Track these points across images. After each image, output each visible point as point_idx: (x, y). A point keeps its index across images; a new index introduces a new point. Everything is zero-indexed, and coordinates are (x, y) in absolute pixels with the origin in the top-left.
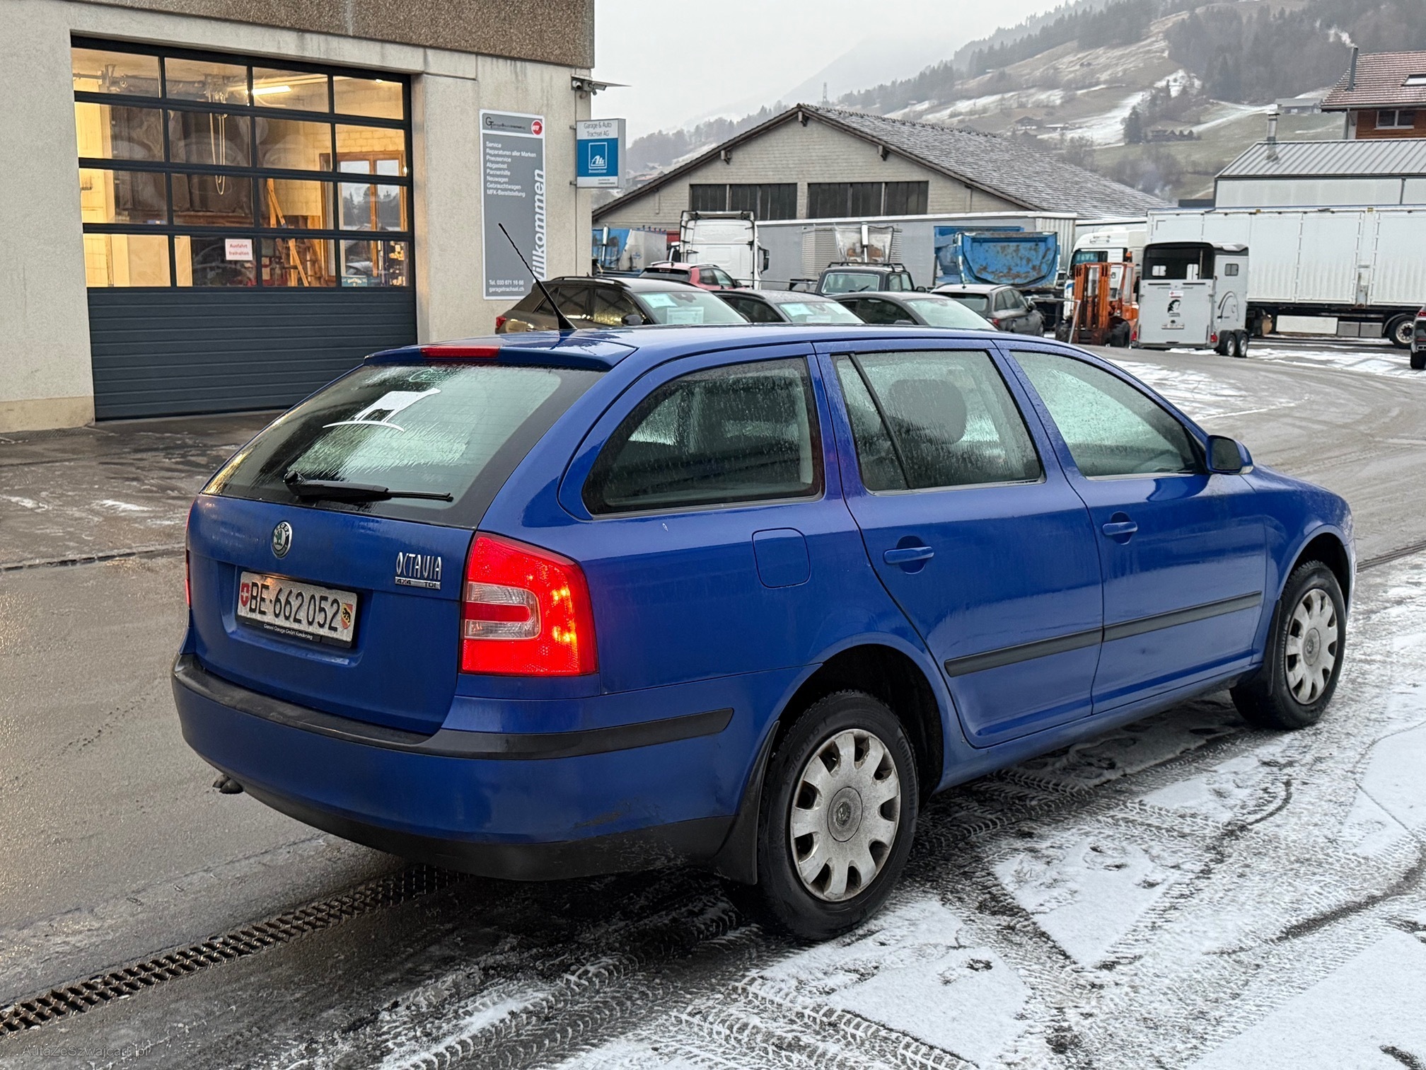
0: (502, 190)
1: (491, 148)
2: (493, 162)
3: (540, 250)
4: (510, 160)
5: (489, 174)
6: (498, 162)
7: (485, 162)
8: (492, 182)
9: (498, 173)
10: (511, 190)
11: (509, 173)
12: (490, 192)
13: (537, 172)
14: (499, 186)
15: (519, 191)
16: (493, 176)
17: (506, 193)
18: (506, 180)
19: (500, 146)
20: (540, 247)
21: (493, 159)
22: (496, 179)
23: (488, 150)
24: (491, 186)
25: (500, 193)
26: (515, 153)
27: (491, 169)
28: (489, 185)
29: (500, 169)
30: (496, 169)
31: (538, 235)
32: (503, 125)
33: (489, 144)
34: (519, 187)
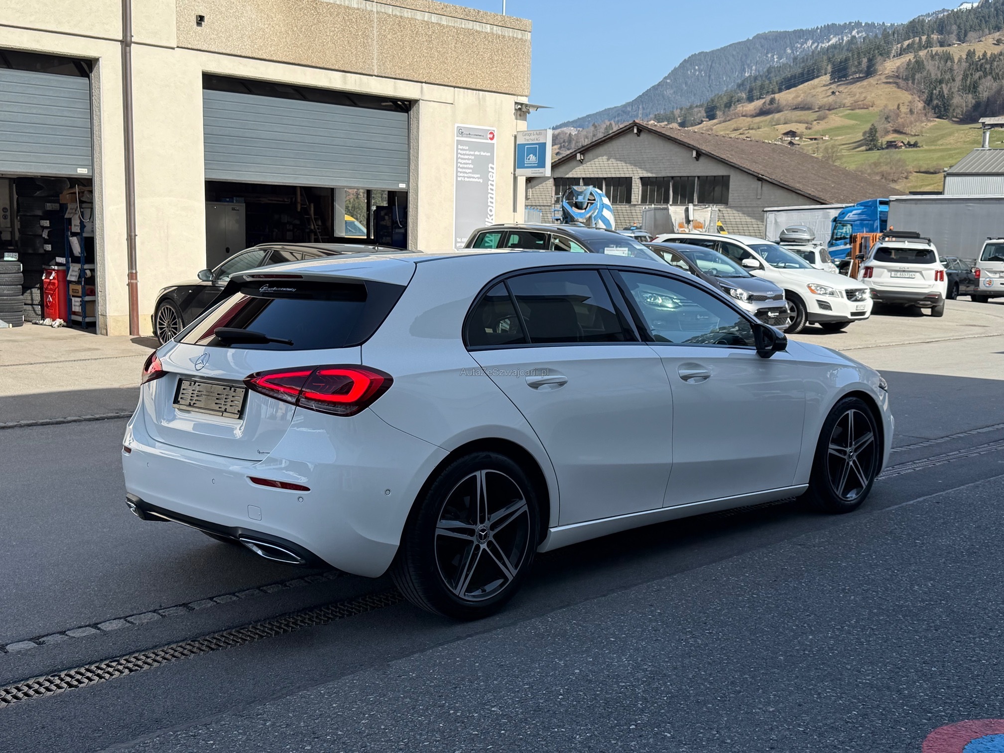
0: (468, 177)
1: (461, 150)
2: (462, 159)
3: (490, 218)
4: (473, 157)
5: (459, 167)
6: (465, 159)
7: (457, 159)
8: (461, 172)
9: (465, 166)
10: (473, 178)
11: (472, 166)
12: (459, 179)
13: (490, 165)
14: (466, 175)
15: (478, 178)
16: (462, 168)
17: (470, 180)
18: (471, 171)
19: (467, 148)
20: (491, 216)
21: (462, 157)
22: (464, 170)
23: (459, 151)
24: (462, 175)
25: (466, 179)
26: (477, 153)
27: (461, 163)
28: (459, 174)
29: (467, 164)
30: (464, 163)
31: (490, 208)
32: (470, 134)
33: (460, 147)
34: (479, 176)
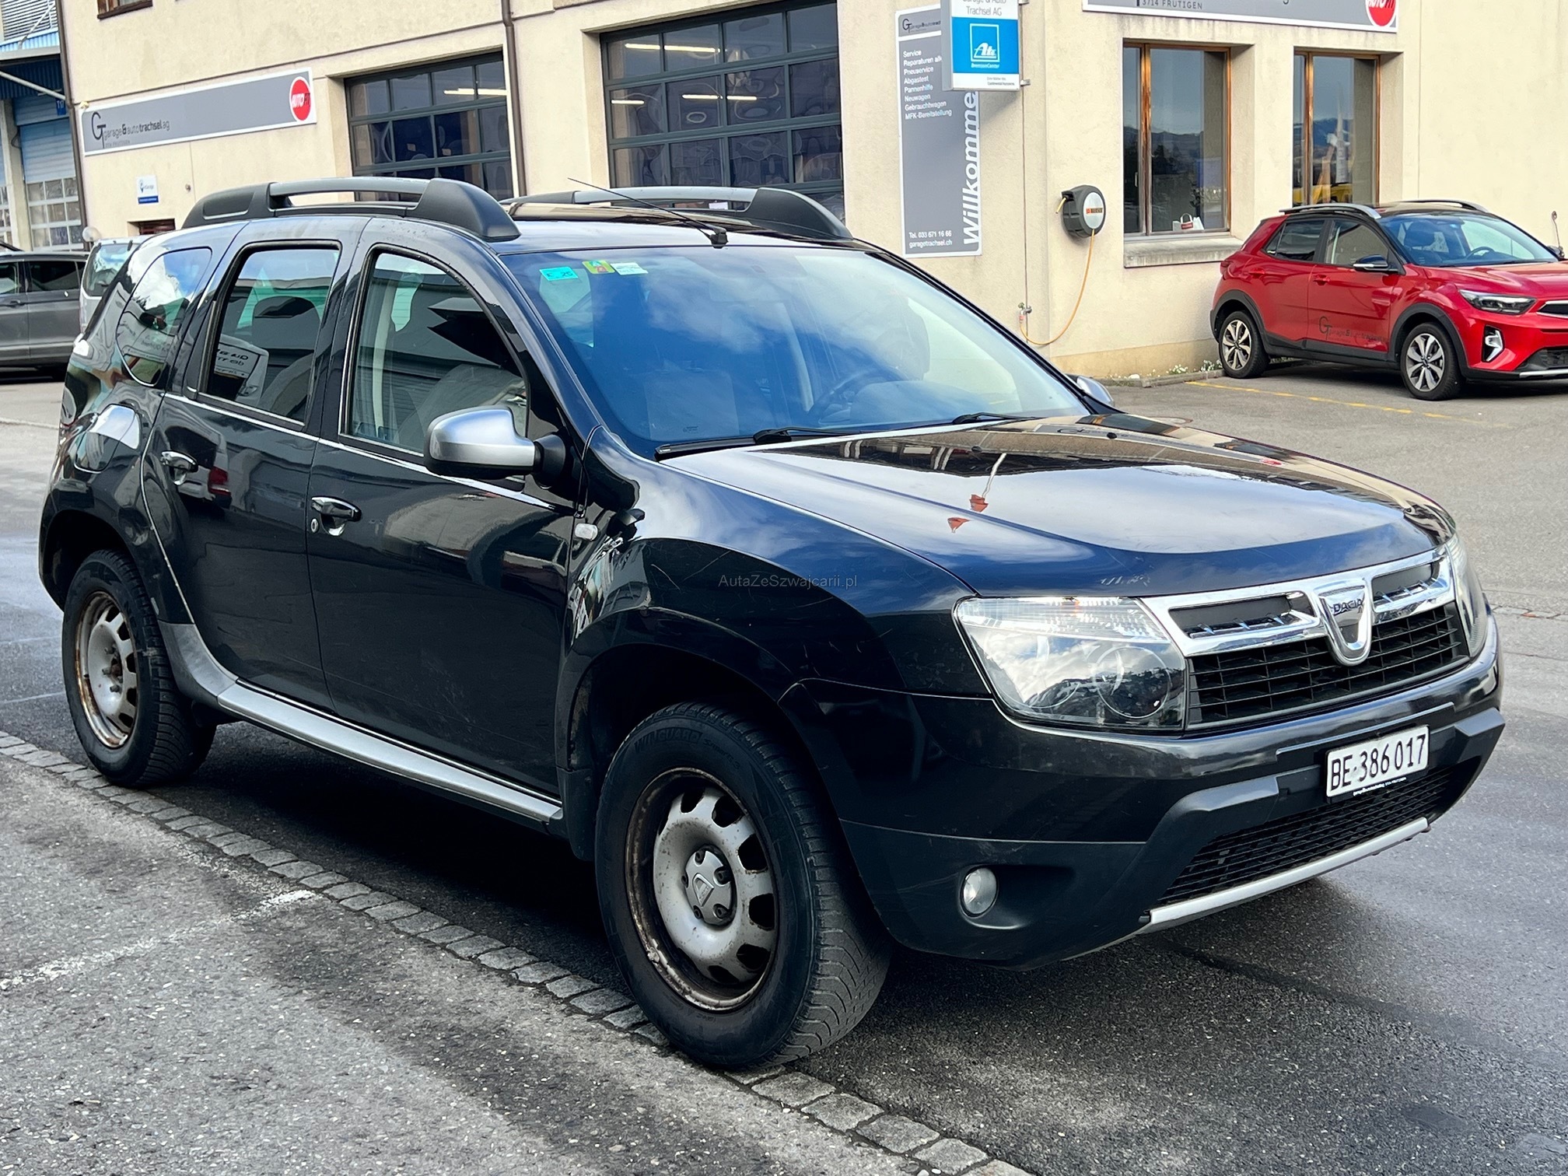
0: (923, 111)
1: (909, 59)
2: (911, 77)
3: (972, 187)
4: (932, 69)
5: (908, 94)
6: (918, 76)
7: (902, 78)
8: (910, 104)
9: (917, 89)
10: (933, 109)
11: (931, 87)
12: (907, 117)
14: (919, 107)
15: (944, 109)
16: (911, 94)
17: (927, 115)
18: (928, 97)
19: (919, 53)
20: (973, 182)
21: (912, 72)
22: (916, 98)
23: (905, 62)
24: (910, 108)
25: (921, 115)
26: (938, 59)
27: (909, 86)
28: (908, 108)
29: (919, 84)
30: (915, 85)
32: (923, 25)
33: (907, 55)
34: (944, 103)
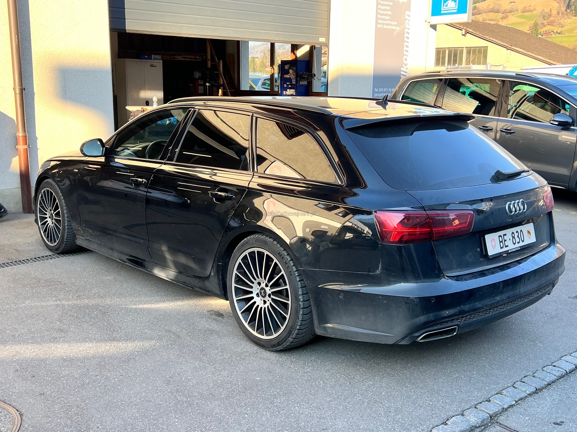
0: (386, 24)
3: (405, 67)
4: (392, 4)
5: (379, 13)
6: (385, 5)
7: (377, 4)
8: (380, 19)
9: (385, 12)
10: (391, 25)
11: (390, 13)
12: (379, 26)
13: (407, 12)
14: (384, 22)
15: (396, 25)
16: (382, 14)
17: (389, 27)
18: (388, 18)
20: (406, 65)
21: (382, 2)
22: (383, 17)
24: (380, 21)
25: (385, 27)
27: (381, 10)
28: (378, 21)
29: (386, 10)
30: (384, 10)
31: (405, 57)
34: (396, 23)
